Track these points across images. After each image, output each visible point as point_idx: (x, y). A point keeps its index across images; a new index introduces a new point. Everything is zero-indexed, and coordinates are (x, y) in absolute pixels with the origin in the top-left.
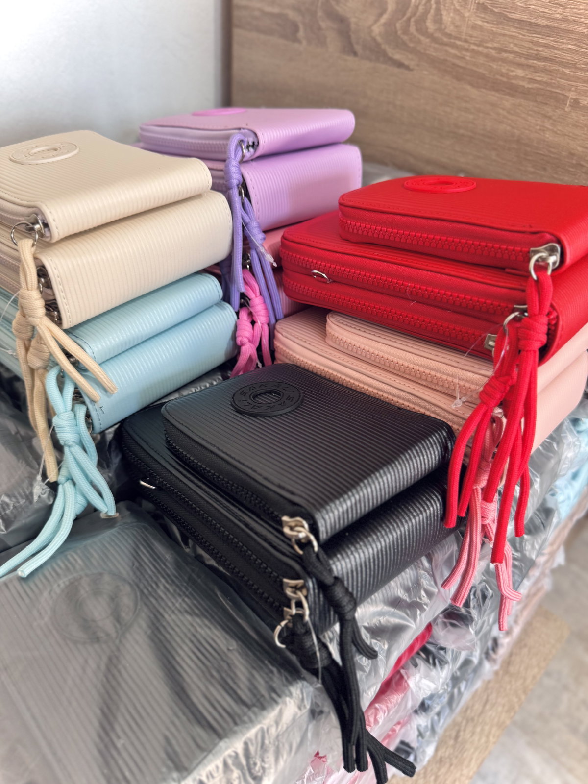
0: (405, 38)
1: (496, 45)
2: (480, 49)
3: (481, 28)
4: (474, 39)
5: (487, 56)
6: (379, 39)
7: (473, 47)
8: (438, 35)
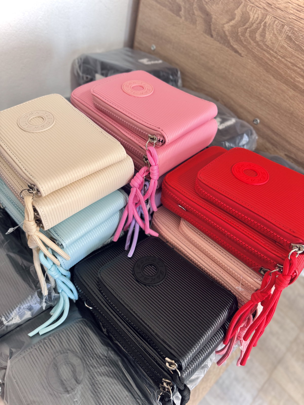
1: (292, 61)
4: (280, 53)
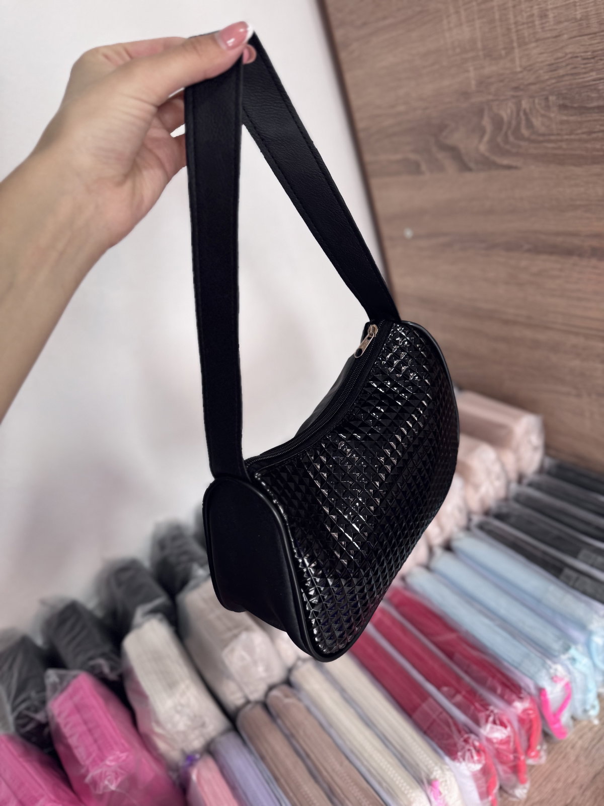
0: (508, 147)
2: (573, 137)
3: (567, 122)
5: (580, 140)
6: (487, 154)
7: (566, 137)
8: (533, 137)
